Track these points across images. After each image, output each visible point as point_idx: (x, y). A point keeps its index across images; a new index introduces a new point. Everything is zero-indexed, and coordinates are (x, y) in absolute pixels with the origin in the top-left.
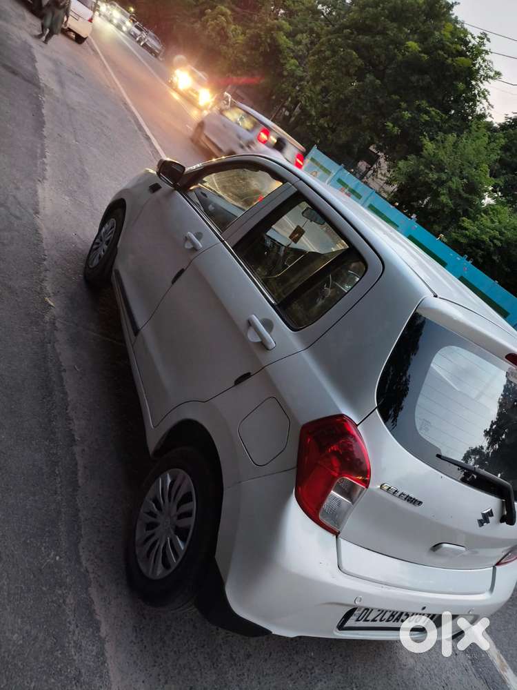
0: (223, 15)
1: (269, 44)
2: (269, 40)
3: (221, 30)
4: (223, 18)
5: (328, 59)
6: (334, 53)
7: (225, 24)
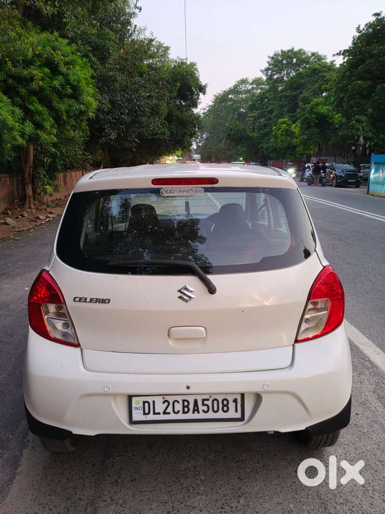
0: (283, 124)
1: (315, 118)
2: (314, 116)
3: (287, 132)
4: (284, 125)
5: (344, 97)
6: (346, 91)
7: (287, 127)
